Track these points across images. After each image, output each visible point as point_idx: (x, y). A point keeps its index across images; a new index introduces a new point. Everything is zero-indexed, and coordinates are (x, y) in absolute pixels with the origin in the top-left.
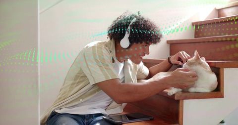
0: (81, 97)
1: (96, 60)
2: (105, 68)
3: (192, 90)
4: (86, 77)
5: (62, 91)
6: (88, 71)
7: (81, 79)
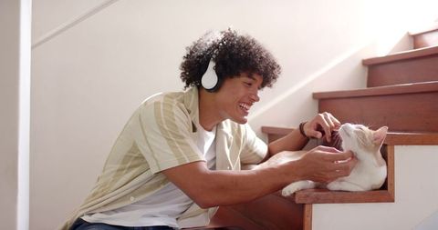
0: (132, 193)
1: (161, 128)
2: (178, 143)
3: (334, 186)
4: (143, 158)
5: (101, 182)
6: (147, 148)
7: (136, 162)
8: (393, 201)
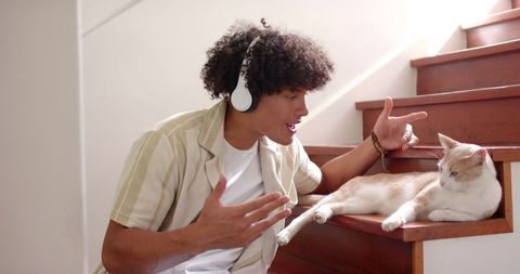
8: (512, 231)
